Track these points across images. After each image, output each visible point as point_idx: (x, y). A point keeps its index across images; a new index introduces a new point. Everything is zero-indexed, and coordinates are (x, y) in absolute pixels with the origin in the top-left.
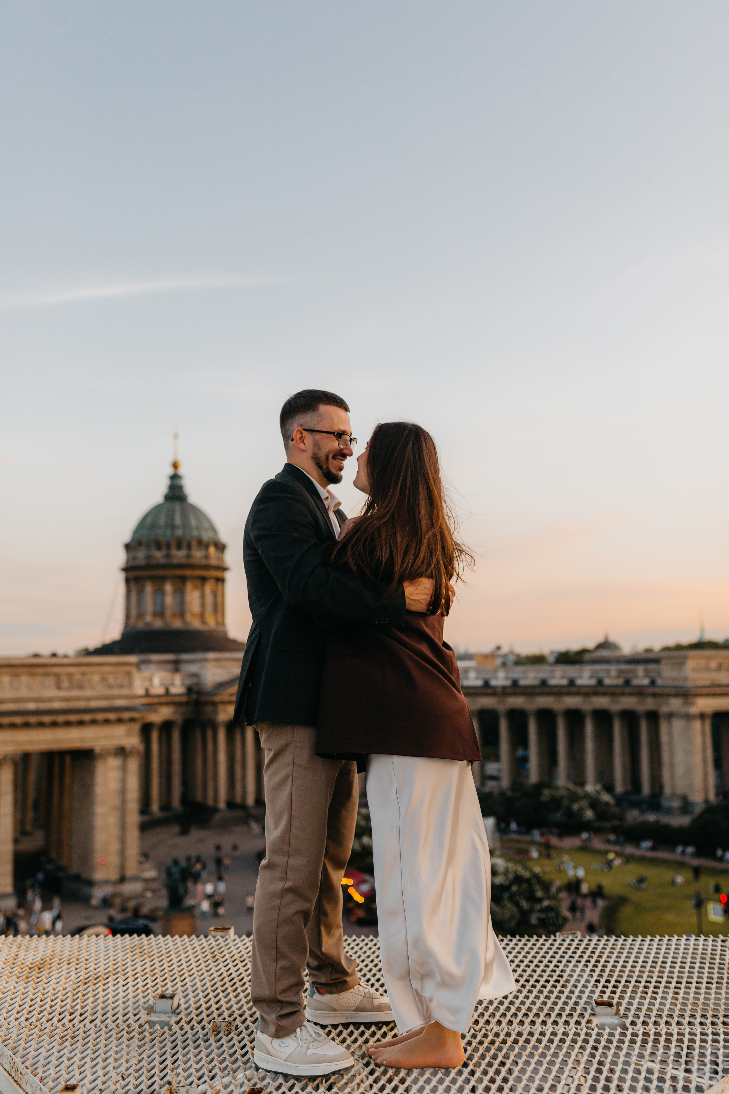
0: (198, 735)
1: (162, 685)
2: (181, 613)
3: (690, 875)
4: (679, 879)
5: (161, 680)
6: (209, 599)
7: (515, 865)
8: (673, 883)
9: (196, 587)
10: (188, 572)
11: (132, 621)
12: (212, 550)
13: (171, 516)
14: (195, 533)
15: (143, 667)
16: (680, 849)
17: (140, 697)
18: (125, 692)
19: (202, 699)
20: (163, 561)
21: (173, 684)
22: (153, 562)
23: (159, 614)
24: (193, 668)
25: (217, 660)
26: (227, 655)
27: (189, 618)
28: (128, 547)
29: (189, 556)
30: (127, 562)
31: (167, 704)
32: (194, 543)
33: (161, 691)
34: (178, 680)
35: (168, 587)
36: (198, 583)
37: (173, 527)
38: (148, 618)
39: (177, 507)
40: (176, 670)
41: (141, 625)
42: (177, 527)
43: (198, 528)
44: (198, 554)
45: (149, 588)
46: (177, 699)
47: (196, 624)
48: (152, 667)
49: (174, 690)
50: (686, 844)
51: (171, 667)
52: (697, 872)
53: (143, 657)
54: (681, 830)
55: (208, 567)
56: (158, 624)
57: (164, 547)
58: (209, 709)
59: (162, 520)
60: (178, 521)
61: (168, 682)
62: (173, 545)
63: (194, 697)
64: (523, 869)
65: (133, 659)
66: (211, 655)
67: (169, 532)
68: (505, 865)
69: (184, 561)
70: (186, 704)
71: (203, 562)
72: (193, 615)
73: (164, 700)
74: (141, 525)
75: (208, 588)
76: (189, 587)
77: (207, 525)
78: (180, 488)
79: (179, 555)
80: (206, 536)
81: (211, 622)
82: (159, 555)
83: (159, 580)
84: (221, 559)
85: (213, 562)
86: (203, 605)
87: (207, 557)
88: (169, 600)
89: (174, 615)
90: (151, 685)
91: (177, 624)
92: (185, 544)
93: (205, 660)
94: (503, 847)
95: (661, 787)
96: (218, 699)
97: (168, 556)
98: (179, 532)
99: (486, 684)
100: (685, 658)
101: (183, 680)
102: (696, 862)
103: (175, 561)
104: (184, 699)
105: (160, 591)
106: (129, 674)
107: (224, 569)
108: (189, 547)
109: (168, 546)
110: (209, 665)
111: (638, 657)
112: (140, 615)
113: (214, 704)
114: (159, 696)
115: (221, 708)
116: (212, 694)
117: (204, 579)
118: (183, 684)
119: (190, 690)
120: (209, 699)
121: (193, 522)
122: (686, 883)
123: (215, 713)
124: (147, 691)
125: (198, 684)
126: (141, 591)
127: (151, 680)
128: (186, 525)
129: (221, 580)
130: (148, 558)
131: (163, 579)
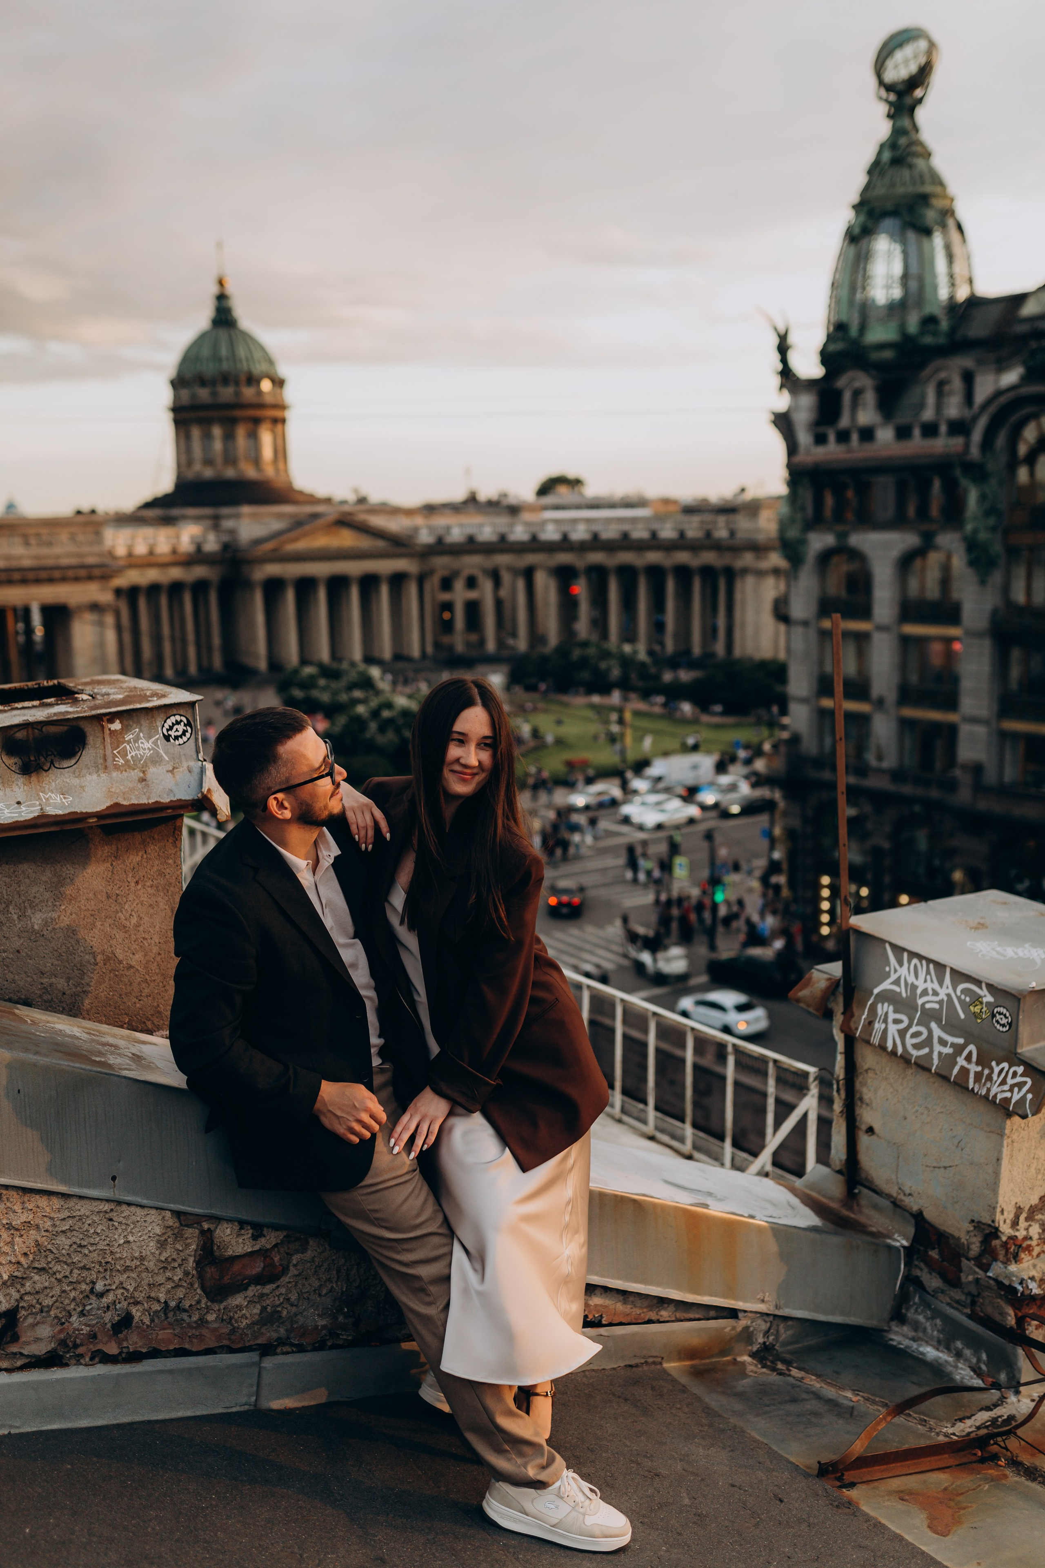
2: (232, 460)
5: (192, 537)
10: (238, 413)
12: (267, 385)
13: (216, 347)
14: (245, 366)
19: (239, 557)
20: (209, 400)
21: (206, 540)
22: (199, 401)
23: (208, 462)
24: (228, 524)
28: (174, 384)
29: (238, 394)
30: (175, 401)
31: (200, 563)
32: (243, 378)
33: (192, 549)
34: (211, 536)
35: (217, 431)
36: (250, 425)
37: (219, 359)
40: (214, 526)
41: (190, 475)
42: (223, 360)
43: (249, 358)
44: (246, 391)
45: (196, 433)
46: (211, 558)
47: (251, 473)
49: (206, 548)
55: (262, 406)
56: (209, 473)
57: (209, 384)
60: (224, 352)
61: (200, 539)
62: (220, 379)
63: (228, 555)
67: (213, 366)
69: (233, 400)
70: (222, 562)
71: (255, 400)
76: (239, 430)
77: (260, 353)
78: (229, 310)
79: (226, 393)
80: (259, 366)
83: (206, 423)
84: (280, 396)
85: (267, 397)
87: (260, 393)
88: (217, 445)
89: (225, 462)
90: (180, 543)
91: (230, 473)
92: (232, 380)
93: (241, 515)
96: (253, 557)
97: (214, 394)
98: (226, 366)
99: (565, 537)
101: (219, 536)
103: (223, 400)
104: (220, 557)
105: (207, 436)
108: (238, 383)
109: (214, 382)
110: (245, 520)
112: (190, 463)
113: (251, 564)
115: (257, 567)
116: (247, 551)
117: (258, 421)
118: (218, 541)
119: (225, 547)
120: (245, 557)
121: (242, 352)
123: (252, 572)
125: (233, 542)
126: (189, 435)
128: (233, 356)
129: (281, 421)
130: (193, 396)
131: (211, 422)
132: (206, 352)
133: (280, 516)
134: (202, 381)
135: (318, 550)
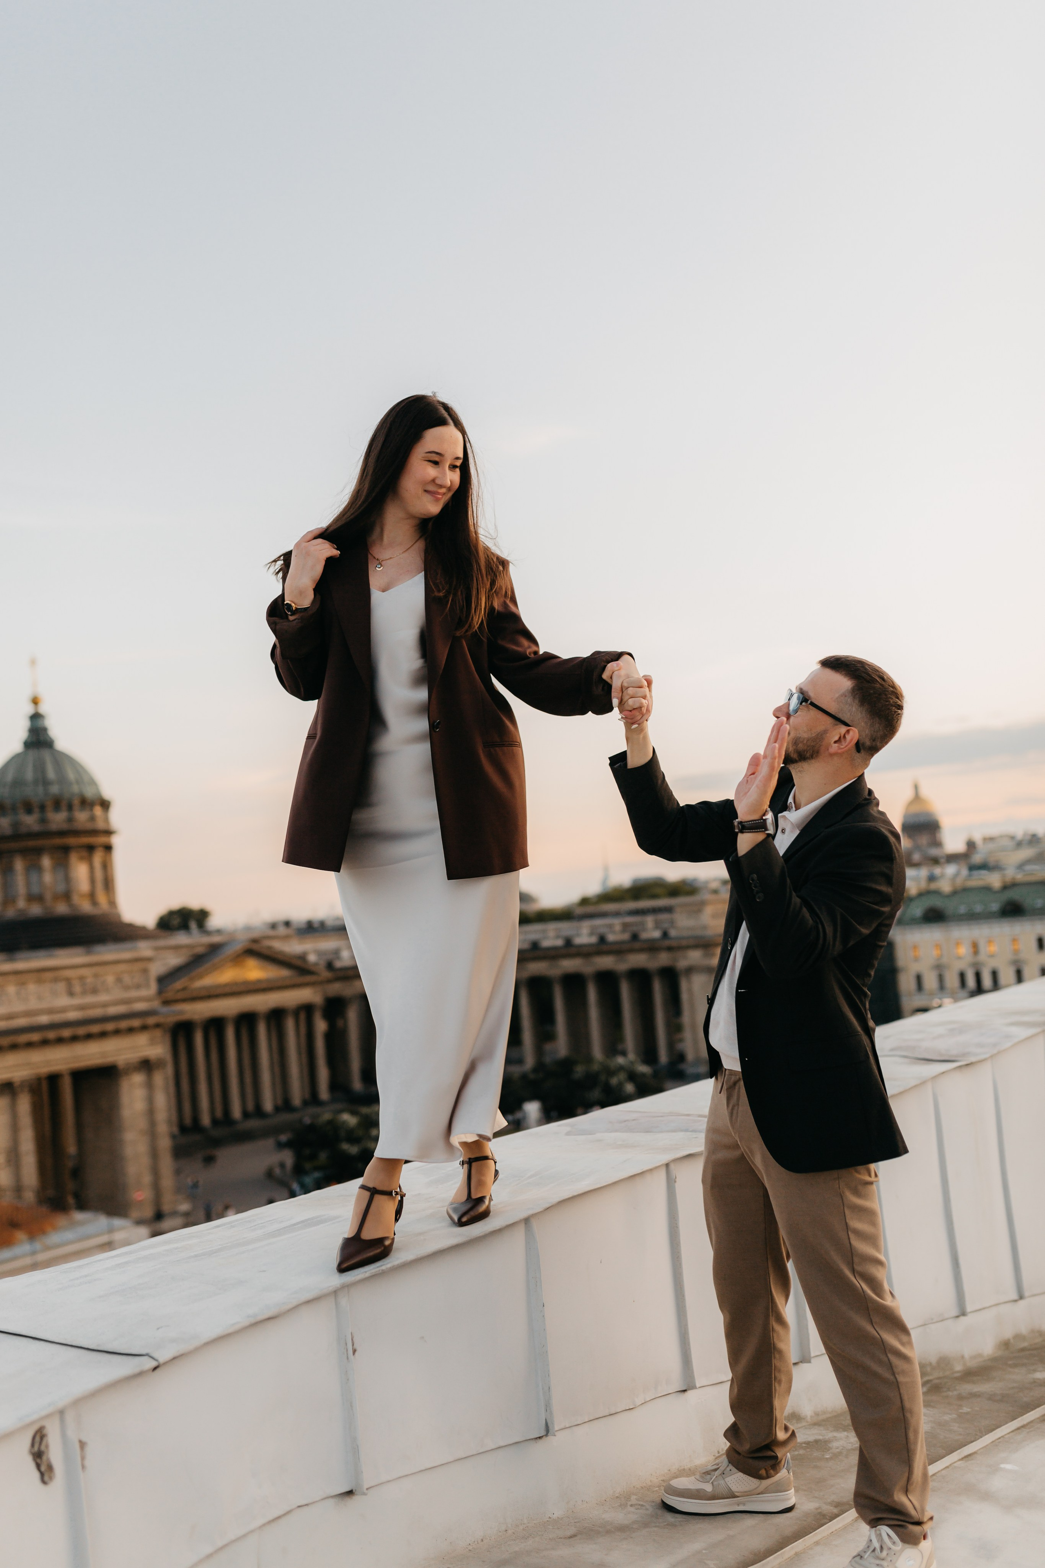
2: (67, 896)
6: (99, 874)
9: (81, 858)
10: (71, 841)
12: (98, 811)
13: (40, 768)
14: (75, 789)
20: (36, 828)
22: (23, 829)
23: (36, 897)
27: (76, 899)
29: (70, 820)
32: (76, 802)
35: (46, 862)
36: (84, 853)
37: (46, 783)
38: (21, 904)
39: (46, 754)
41: (11, 913)
42: (51, 783)
43: (78, 782)
44: (81, 816)
45: (19, 865)
47: (86, 907)
55: (95, 832)
56: (36, 910)
57: (36, 810)
60: (51, 774)
62: (49, 804)
67: (40, 790)
69: (65, 826)
71: (89, 826)
72: (82, 896)
75: (98, 857)
76: (74, 858)
77: (85, 777)
78: (45, 730)
79: (58, 819)
80: (89, 793)
82: (30, 821)
83: (32, 854)
84: (107, 820)
85: (100, 825)
86: (92, 881)
87: (93, 818)
88: (48, 878)
89: (56, 898)
91: (61, 909)
92: (64, 804)
97: (43, 821)
98: (55, 789)
100: (703, 903)
103: (53, 827)
105: (34, 867)
107: (109, 833)
108: (70, 807)
109: (42, 808)
112: (9, 901)
117: (90, 849)
121: (71, 775)
126: (8, 869)
128: (62, 779)
129: (108, 848)
130: (16, 825)
131: (38, 852)
132: (29, 775)
133: (177, 948)
134: (28, 808)
135: (226, 985)
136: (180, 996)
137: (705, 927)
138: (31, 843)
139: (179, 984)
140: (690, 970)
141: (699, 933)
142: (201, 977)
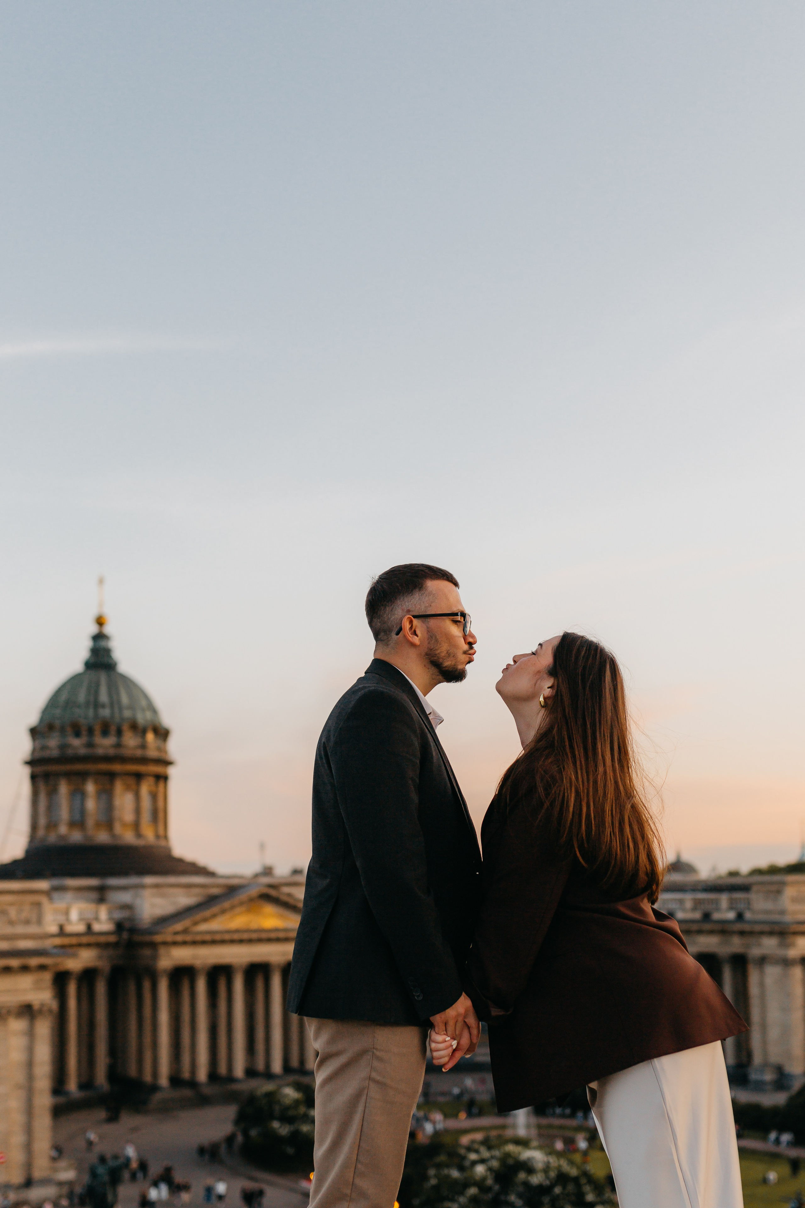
0: (132, 988)
1: (81, 919)
2: (108, 823)
3: (786, 1169)
4: (772, 1176)
5: (81, 913)
6: (146, 803)
7: (558, 1160)
8: (765, 1181)
9: (127, 787)
10: (117, 767)
11: (41, 833)
12: (151, 737)
13: (94, 690)
14: (127, 714)
15: (56, 895)
16: (773, 1136)
17: (53, 936)
18: (33, 929)
19: (138, 938)
20: (83, 751)
21: (97, 919)
22: (70, 752)
23: (78, 823)
24: (125, 897)
25: (157, 886)
26: (172, 880)
27: (118, 828)
28: (34, 732)
29: (118, 745)
30: (34, 751)
31: (88, 945)
32: (125, 727)
33: (80, 928)
34: (103, 913)
35: (90, 787)
36: (132, 781)
37: (97, 705)
38: (63, 830)
39: (103, 677)
40: (101, 900)
41: (52, 839)
42: (103, 706)
43: (132, 707)
44: (131, 742)
46: (102, 939)
47: (128, 837)
48: (69, 896)
49: (97, 927)
50: (781, 1130)
51: (94, 895)
52: (795, 1165)
53: (56, 882)
54: (775, 1111)
55: (144, 760)
56: (76, 837)
57: (84, 733)
58: (147, 952)
59: (82, 697)
60: (104, 697)
61: (90, 915)
62: (98, 730)
63: (125, 935)
64: (568, 1164)
65: (43, 885)
66: (149, 880)
67: (91, 712)
68: (546, 1159)
69: (112, 752)
70: (115, 945)
71: (138, 753)
72: (124, 824)
73: (85, 940)
74: (53, 702)
75: (146, 786)
76: (119, 786)
77: (144, 703)
79: (105, 744)
80: (142, 718)
81: (149, 834)
82: (77, 743)
83: (78, 778)
84: (163, 749)
85: (152, 753)
86: (138, 811)
87: (144, 746)
88: (91, 804)
89: (98, 825)
90: (68, 920)
91: (103, 837)
92: (113, 729)
93: (143, 886)
94: (540, 1135)
95: (750, 1055)
96: (158, 938)
97: (90, 745)
98: (106, 713)
100: (783, 884)
101: (110, 912)
102: (794, 1153)
103: (100, 751)
104: (112, 939)
105: (79, 793)
106: (38, 905)
107: (165, 762)
108: (119, 733)
109: (91, 731)
110: (147, 893)
111: (720, 882)
112: (52, 825)
113: (154, 946)
114: (78, 935)
115: (162, 951)
116: (149, 932)
117: (139, 777)
118: (110, 919)
119: (120, 926)
120: (147, 938)
121: (125, 700)
122: (781, 1180)
123: (155, 957)
124: (61, 927)
125: (131, 919)
126: (52, 792)
127: (67, 913)
128: (114, 702)
129: (163, 778)
130: (63, 747)
131: (83, 776)
134: (77, 730)
135: (237, 931)
136: (179, 938)
137: (783, 912)
138: (79, 767)
139: (179, 926)
140: (763, 961)
141: (776, 917)
142: (205, 920)
